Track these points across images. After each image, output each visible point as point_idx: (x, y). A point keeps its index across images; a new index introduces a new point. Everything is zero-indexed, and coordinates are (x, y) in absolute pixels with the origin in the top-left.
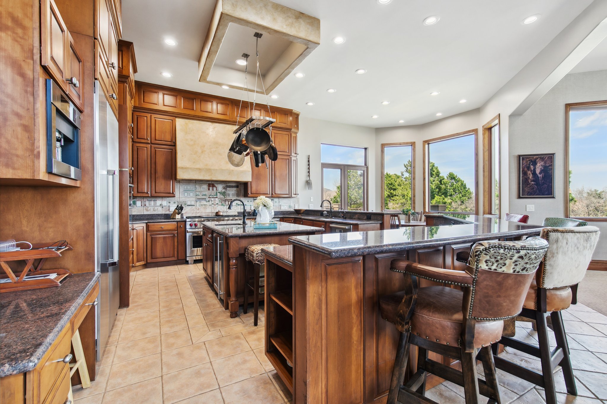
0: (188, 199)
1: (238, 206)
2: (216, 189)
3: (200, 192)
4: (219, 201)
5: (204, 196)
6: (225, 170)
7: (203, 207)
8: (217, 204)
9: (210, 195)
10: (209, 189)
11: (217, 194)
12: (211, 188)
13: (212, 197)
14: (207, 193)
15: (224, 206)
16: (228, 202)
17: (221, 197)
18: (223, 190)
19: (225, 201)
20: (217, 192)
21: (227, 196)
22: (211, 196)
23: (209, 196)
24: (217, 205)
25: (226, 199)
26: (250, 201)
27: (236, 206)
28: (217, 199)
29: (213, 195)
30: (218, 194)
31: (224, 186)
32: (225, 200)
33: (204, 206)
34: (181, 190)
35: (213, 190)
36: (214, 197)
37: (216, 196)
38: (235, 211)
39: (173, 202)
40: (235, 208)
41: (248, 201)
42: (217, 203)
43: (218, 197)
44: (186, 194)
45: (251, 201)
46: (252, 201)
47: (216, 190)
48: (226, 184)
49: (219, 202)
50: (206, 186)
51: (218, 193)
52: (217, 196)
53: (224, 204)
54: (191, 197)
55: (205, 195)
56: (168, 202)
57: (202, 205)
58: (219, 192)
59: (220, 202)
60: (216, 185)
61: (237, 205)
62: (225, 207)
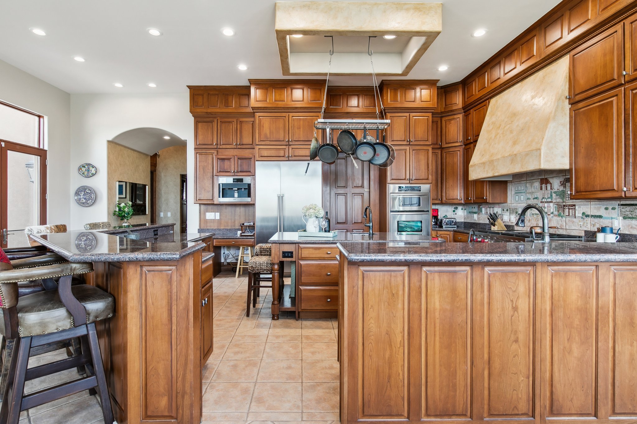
0: (519, 205)
1: (586, 219)
2: (551, 186)
3: (531, 193)
4: (555, 207)
5: (535, 200)
6: (507, 157)
7: (534, 218)
8: (552, 213)
9: (543, 198)
10: (541, 189)
11: (551, 195)
12: (544, 186)
13: (546, 201)
14: (539, 194)
15: (562, 217)
16: (569, 209)
17: (558, 200)
18: (561, 188)
19: (564, 209)
20: (551, 192)
21: (567, 199)
22: (543, 200)
23: (542, 200)
24: (551, 215)
25: (564, 204)
26: (610, 207)
27: (582, 218)
28: (551, 204)
29: (547, 198)
30: (554, 195)
31: (562, 179)
32: (564, 206)
33: (535, 216)
34: (513, 193)
35: (546, 189)
36: (548, 200)
37: (550, 200)
38: (581, 229)
39: (506, 209)
40: (580, 221)
41: (606, 209)
42: (552, 211)
43: (554, 201)
44: (517, 197)
45: (613, 209)
46: (617, 207)
47: (551, 189)
48: (565, 175)
49: (554, 210)
50: (538, 182)
51: (553, 193)
52: (552, 199)
53: (562, 214)
54: (522, 202)
55: (536, 198)
56: (502, 209)
57: (533, 214)
58: (555, 192)
59: (556, 211)
60: (551, 180)
61: (584, 217)
62: (564, 219)
